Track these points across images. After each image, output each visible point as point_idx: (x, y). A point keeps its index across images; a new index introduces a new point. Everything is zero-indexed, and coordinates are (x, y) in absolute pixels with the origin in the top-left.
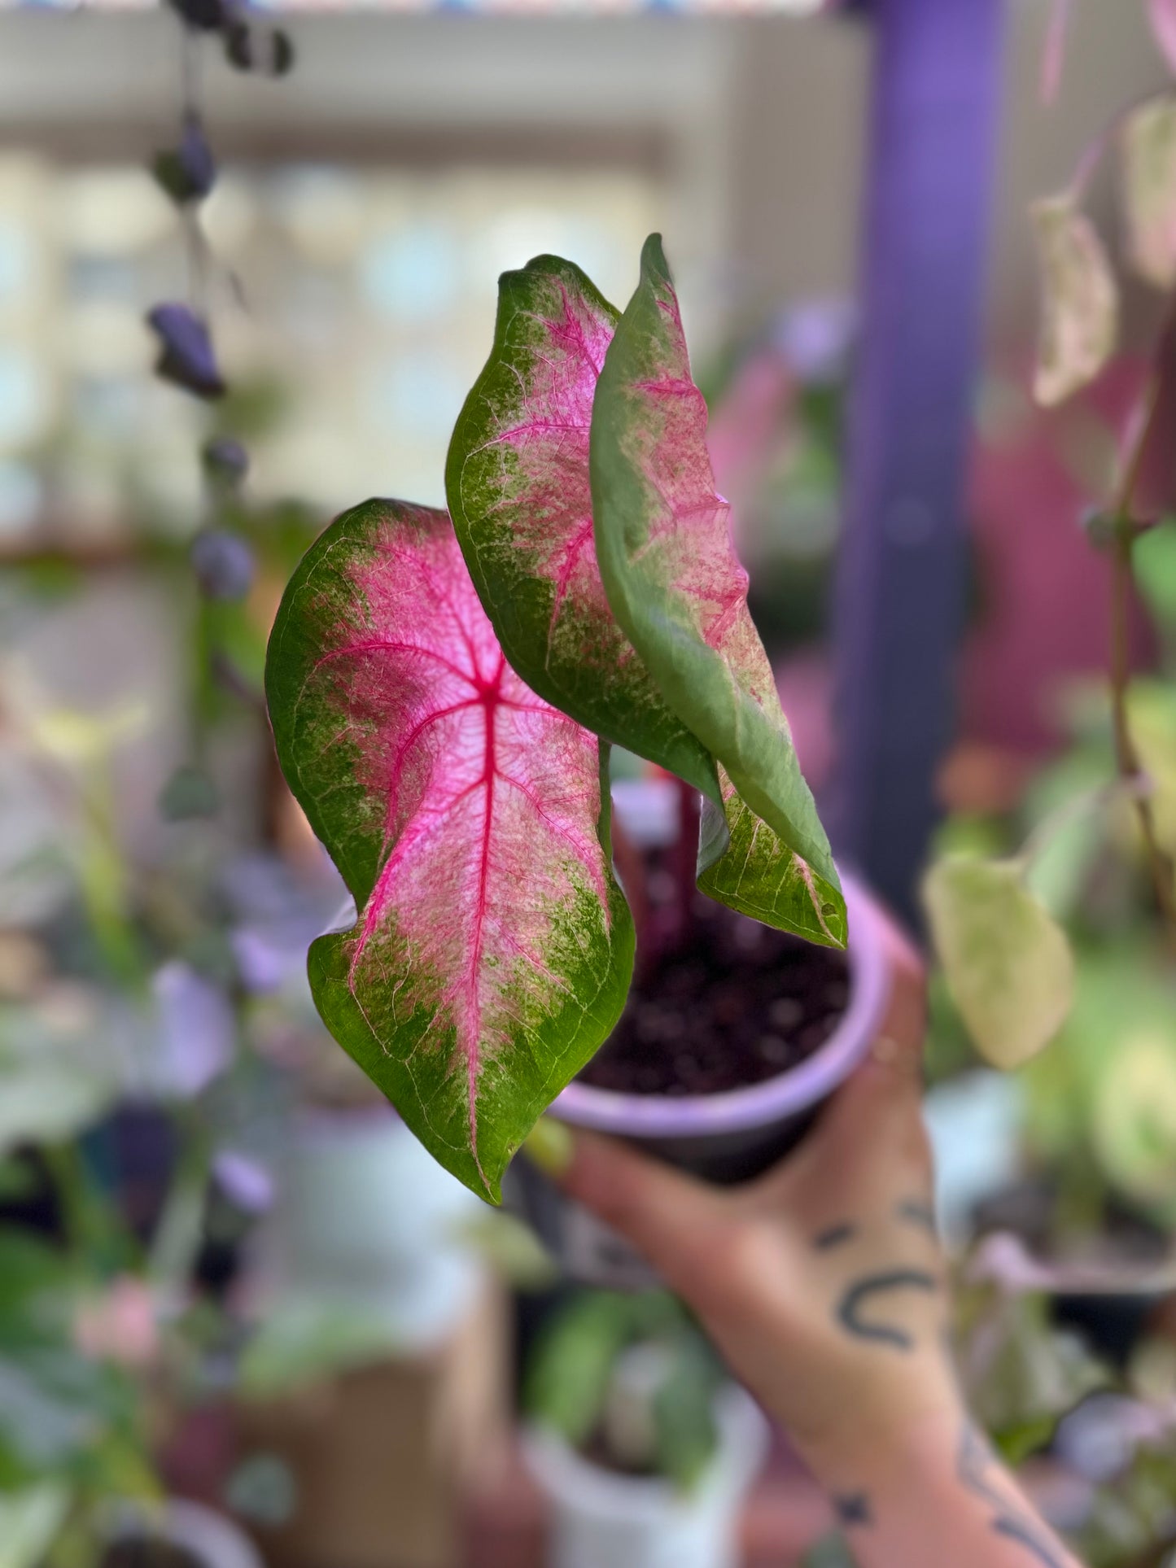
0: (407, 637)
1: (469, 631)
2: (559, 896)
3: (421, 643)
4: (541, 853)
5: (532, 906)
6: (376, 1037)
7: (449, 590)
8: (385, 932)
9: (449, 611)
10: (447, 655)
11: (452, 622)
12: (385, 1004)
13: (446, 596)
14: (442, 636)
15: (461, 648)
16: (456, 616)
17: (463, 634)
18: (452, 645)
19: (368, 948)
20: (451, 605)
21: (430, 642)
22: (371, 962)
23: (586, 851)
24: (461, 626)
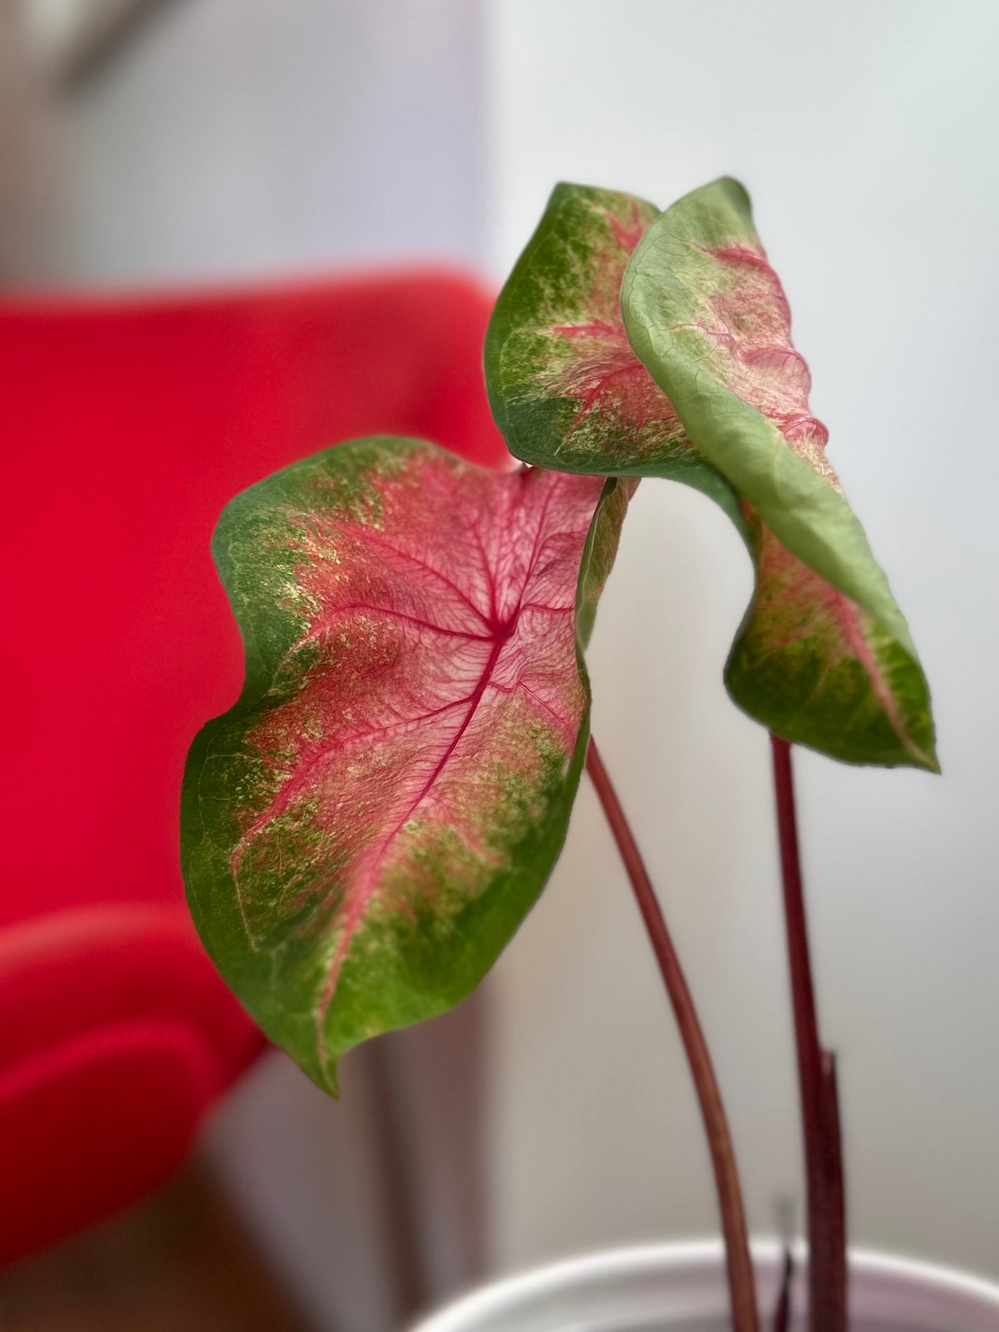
0: (418, 551)
1: (493, 568)
2: (520, 767)
3: (433, 564)
4: (509, 724)
5: (483, 779)
6: (247, 932)
7: (479, 521)
8: (297, 818)
9: (474, 542)
10: (462, 584)
11: (476, 554)
12: (272, 897)
13: (474, 526)
14: (459, 564)
15: (480, 583)
16: (481, 550)
17: (486, 568)
18: (470, 577)
19: (269, 829)
20: (478, 537)
21: (443, 566)
22: (268, 845)
23: (565, 720)
24: (485, 560)
